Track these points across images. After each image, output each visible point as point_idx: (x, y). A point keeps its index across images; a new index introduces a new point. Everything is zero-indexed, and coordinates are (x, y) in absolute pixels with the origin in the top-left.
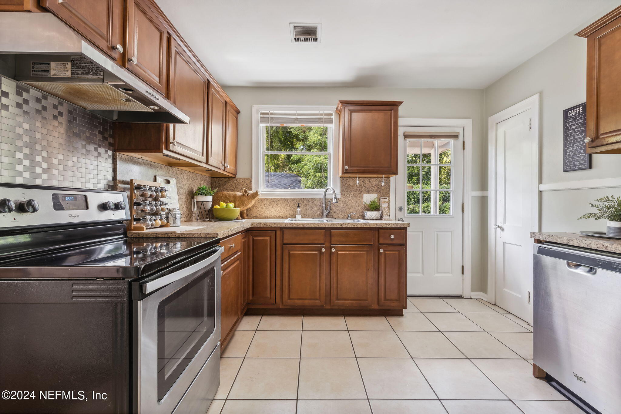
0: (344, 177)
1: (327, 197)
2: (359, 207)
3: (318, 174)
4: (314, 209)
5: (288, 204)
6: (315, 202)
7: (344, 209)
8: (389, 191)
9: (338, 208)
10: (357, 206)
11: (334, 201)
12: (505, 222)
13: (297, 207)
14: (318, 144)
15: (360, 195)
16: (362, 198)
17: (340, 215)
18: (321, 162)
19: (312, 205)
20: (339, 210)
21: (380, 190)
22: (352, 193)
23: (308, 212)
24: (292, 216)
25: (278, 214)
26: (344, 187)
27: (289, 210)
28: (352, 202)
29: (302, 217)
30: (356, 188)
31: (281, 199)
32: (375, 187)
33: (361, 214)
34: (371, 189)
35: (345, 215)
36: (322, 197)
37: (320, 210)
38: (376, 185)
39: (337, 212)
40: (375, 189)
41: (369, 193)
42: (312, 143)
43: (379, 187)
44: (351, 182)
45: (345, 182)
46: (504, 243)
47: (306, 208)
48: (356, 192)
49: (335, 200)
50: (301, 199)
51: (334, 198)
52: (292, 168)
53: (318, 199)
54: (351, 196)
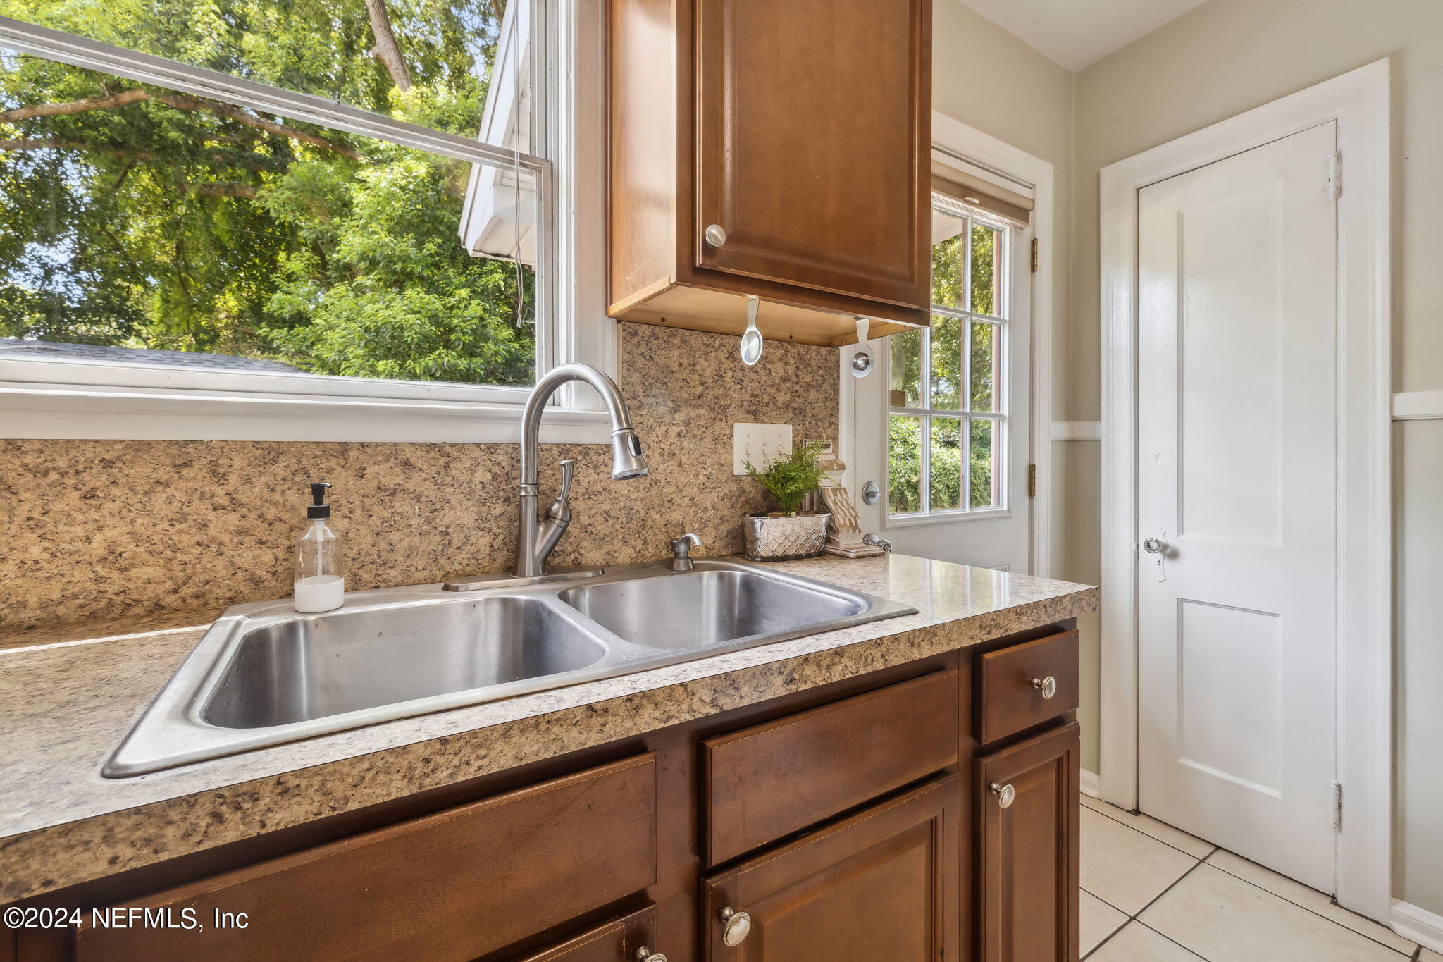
0: (640, 323)
1: (548, 434)
2: (714, 494)
3: (381, 362)
4: (446, 518)
5: (220, 491)
6: (458, 472)
7: (638, 505)
8: (834, 412)
9: (606, 507)
10: (702, 488)
11: (619, 468)
12: (1180, 530)
13: (305, 513)
14: (379, 262)
15: (718, 426)
16: (728, 443)
17: (617, 544)
18: (393, 320)
19: (430, 491)
20: (613, 513)
21: (802, 406)
22: (679, 417)
23: (405, 544)
24: (255, 581)
25: (98, 580)
26: (635, 378)
27: (226, 538)
28: (680, 464)
29: (354, 585)
30: (699, 389)
31: (140, 447)
32: (784, 386)
33: (722, 527)
34: (766, 399)
35: (645, 543)
36: (519, 434)
37: (491, 524)
38: (784, 380)
39: (602, 528)
40: (782, 398)
41: (757, 420)
42: (355, 259)
43: (797, 388)
44: (676, 353)
45: (642, 349)
46: (1180, 602)
47: (386, 515)
48: (701, 411)
49: (627, 460)
50: (344, 448)
51: (623, 439)
52: (272, 340)
53: (477, 453)
54: (677, 430)
